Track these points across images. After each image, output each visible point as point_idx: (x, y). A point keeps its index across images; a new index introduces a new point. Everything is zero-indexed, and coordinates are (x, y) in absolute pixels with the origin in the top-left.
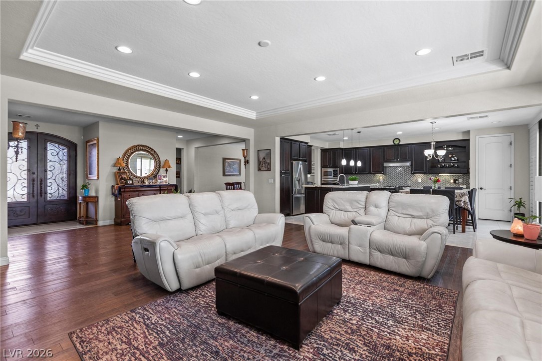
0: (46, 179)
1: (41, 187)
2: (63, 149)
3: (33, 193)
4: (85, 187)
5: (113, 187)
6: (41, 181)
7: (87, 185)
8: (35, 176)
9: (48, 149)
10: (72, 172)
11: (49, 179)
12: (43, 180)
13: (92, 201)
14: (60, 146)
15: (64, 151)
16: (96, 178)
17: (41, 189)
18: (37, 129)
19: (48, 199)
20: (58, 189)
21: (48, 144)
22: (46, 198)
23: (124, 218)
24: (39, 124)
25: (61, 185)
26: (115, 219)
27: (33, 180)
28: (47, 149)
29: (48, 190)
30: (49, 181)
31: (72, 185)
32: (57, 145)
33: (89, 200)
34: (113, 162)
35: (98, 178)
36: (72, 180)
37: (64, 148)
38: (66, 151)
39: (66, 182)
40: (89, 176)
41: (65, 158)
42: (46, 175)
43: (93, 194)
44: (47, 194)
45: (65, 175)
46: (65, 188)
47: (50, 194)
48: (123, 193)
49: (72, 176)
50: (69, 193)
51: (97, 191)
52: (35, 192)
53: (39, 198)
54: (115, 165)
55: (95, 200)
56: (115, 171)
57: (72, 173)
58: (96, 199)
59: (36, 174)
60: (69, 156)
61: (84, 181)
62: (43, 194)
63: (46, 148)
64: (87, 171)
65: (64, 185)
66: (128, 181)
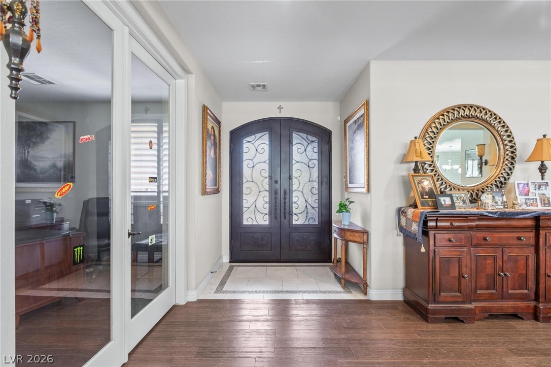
0: (291, 191)
1: (285, 203)
2: (313, 142)
3: (275, 214)
4: (343, 208)
5: (400, 212)
6: (285, 193)
7: (347, 203)
8: (278, 186)
9: (294, 143)
10: (325, 179)
11: (295, 191)
12: (288, 192)
13: (357, 239)
14: (309, 137)
15: (313, 144)
16: (364, 190)
17: (285, 206)
18: (280, 112)
19: (294, 222)
20: (306, 207)
21: (294, 135)
22: (290, 220)
23: (435, 302)
24: (283, 104)
25: (309, 201)
26: (404, 289)
27: (276, 193)
28: (292, 143)
29: (294, 209)
30: (294, 194)
31: (325, 200)
32: (304, 136)
33: (351, 238)
34: (399, 151)
35: (369, 190)
36: (325, 193)
37: (315, 139)
38: (316, 145)
39: (316, 197)
40: (349, 185)
41: (316, 156)
42: (290, 185)
43: (358, 223)
44: (292, 215)
45: (316, 185)
46: (316, 205)
47: (296, 214)
48: (431, 233)
49: (325, 186)
50: (321, 215)
51: (366, 218)
52: (278, 211)
53: (282, 220)
54: (404, 160)
55: (363, 237)
56: (405, 173)
57: (326, 181)
58: (365, 237)
59: (279, 182)
60: (321, 153)
61: (342, 195)
62: (287, 215)
63: (290, 142)
64: (345, 177)
65: (314, 201)
66: (442, 199)
